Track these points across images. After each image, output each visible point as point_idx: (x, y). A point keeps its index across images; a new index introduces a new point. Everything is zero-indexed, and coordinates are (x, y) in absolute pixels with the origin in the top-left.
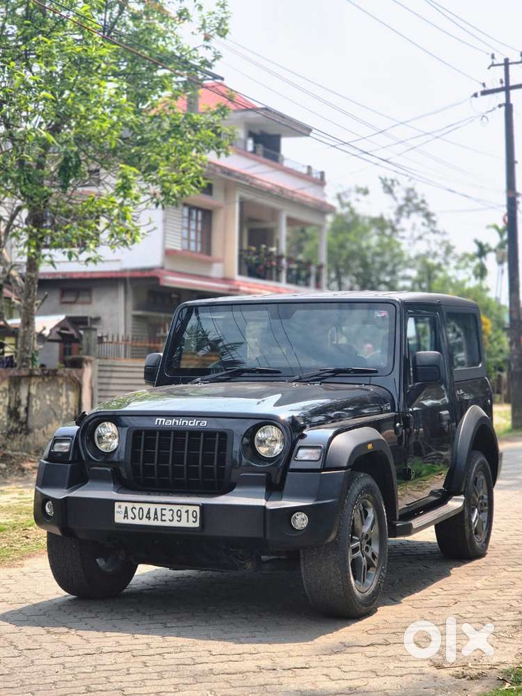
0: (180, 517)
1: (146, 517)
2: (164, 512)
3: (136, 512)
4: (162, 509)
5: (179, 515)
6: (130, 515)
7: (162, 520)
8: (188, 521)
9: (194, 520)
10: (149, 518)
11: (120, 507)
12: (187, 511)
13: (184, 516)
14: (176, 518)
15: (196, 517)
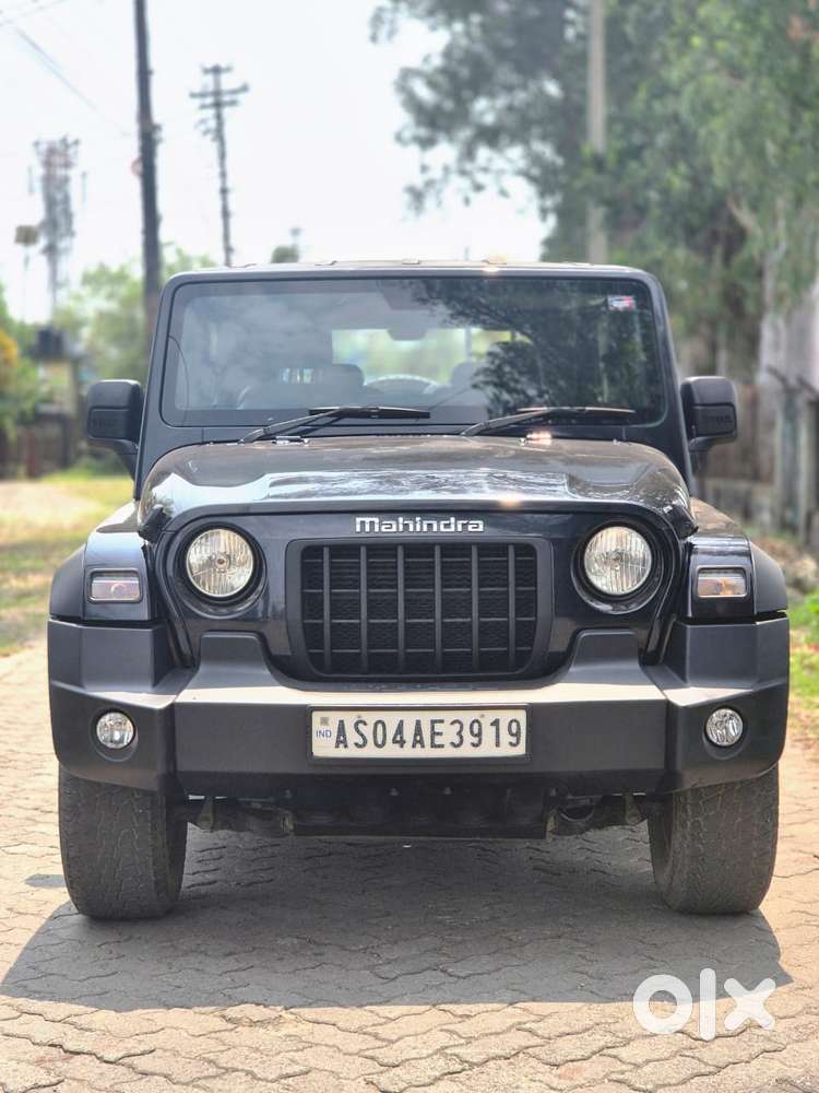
0: (479, 735)
1: (394, 741)
2: (438, 728)
3: (367, 731)
4: (433, 722)
5: (476, 731)
6: (352, 737)
7: (433, 745)
8: (498, 744)
9: (514, 740)
10: (402, 743)
11: (324, 721)
12: (496, 723)
13: (489, 733)
14: (468, 738)
15: (517, 735)
